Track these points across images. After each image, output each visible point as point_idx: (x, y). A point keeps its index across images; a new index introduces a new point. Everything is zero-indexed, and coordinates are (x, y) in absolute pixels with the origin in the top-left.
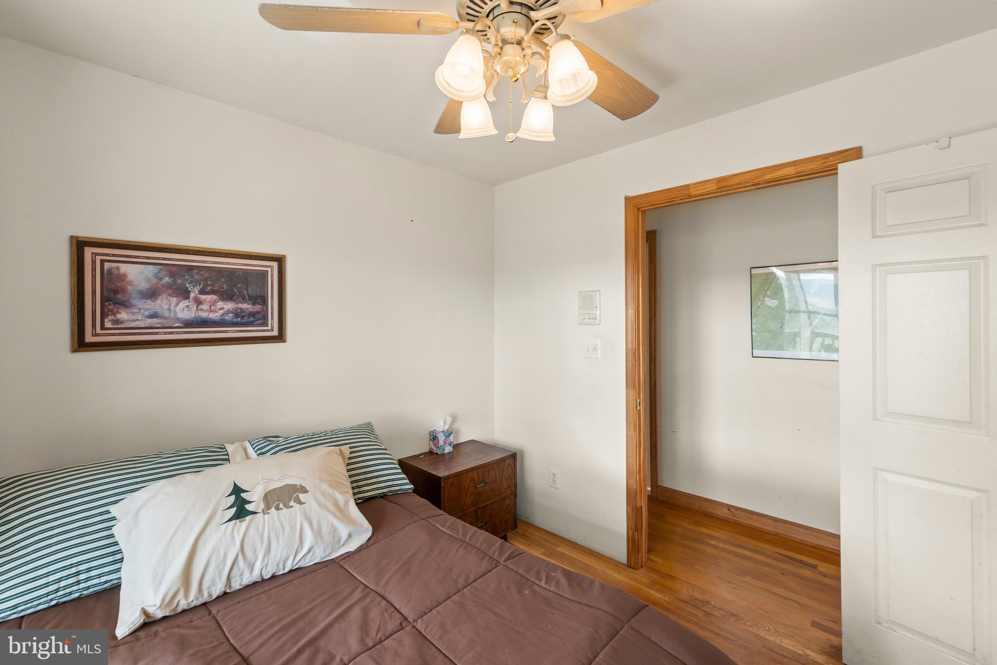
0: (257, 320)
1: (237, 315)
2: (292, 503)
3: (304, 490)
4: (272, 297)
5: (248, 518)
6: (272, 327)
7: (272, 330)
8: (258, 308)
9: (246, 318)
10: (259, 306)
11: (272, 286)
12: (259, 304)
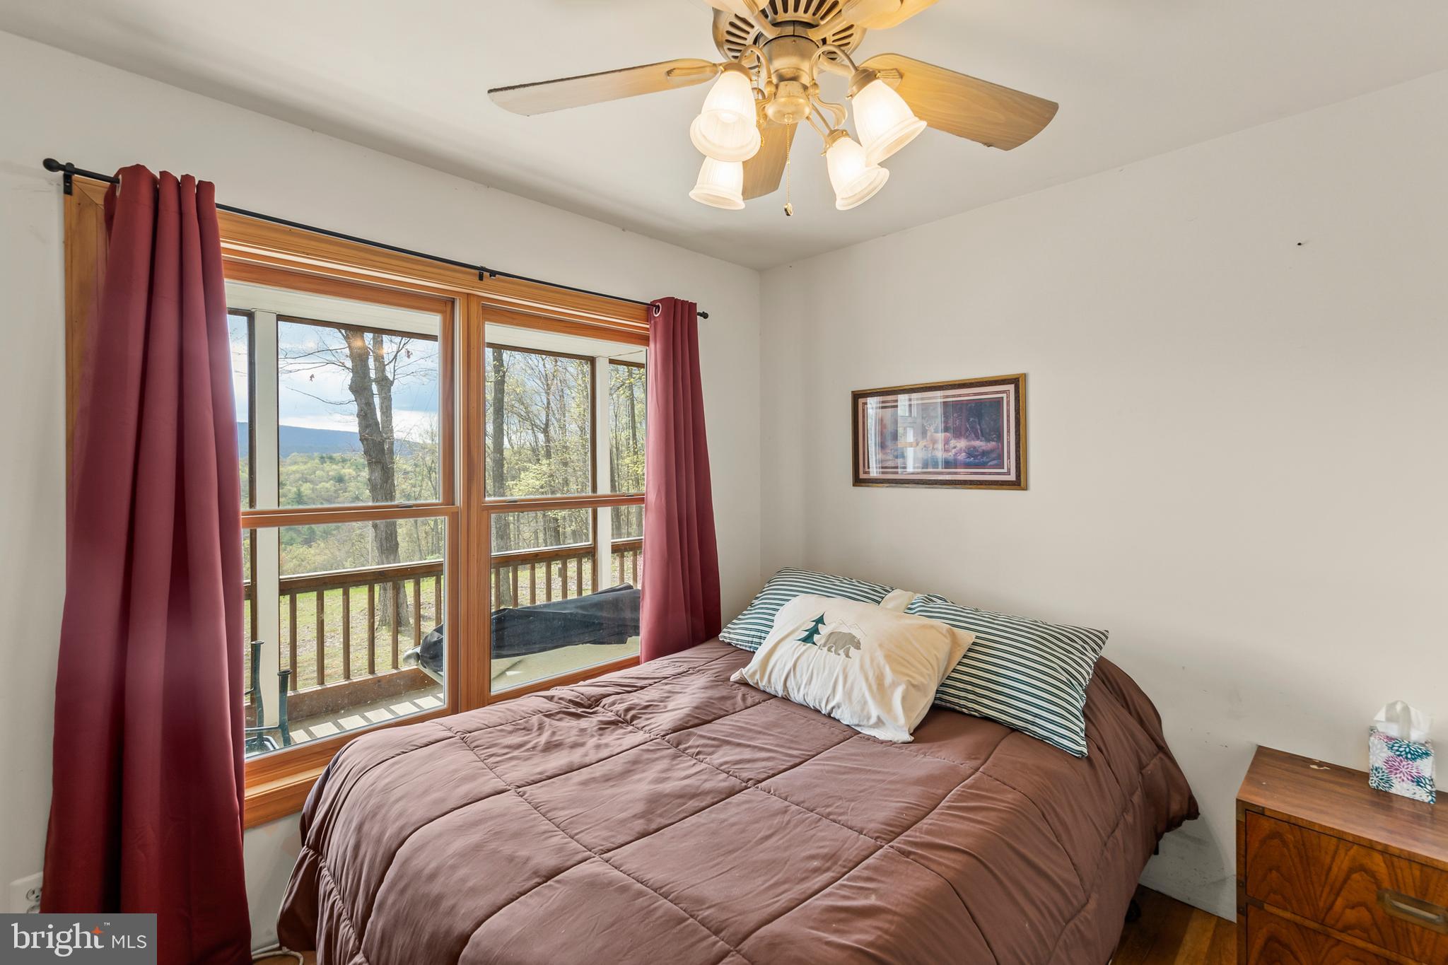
0: (990, 461)
1: (970, 455)
2: (841, 652)
3: (858, 646)
4: (1009, 431)
5: (809, 644)
6: (1009, 469)
7: (1008, 473)
8: (992, 444)
9: (979, 457)
10: (993, 443)
11: (1008, 416)
12: (993, 441)
